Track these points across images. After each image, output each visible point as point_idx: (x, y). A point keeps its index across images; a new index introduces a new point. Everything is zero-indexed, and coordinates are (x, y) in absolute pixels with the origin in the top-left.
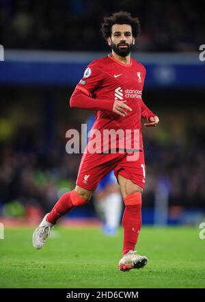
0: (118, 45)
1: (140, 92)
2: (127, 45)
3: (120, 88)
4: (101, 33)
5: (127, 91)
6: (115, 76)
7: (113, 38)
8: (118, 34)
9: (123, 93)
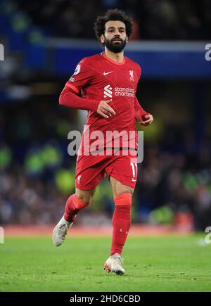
0: (112, 40)
1: (132, 90)
2: (121, 40)
3: (109, 86)
4: (94, 31)
5: (116, 89)
6: (105, 74)
7: (107, 34)
8: (112, 30)
9: (113, 91)
